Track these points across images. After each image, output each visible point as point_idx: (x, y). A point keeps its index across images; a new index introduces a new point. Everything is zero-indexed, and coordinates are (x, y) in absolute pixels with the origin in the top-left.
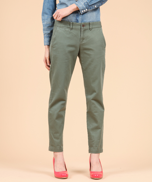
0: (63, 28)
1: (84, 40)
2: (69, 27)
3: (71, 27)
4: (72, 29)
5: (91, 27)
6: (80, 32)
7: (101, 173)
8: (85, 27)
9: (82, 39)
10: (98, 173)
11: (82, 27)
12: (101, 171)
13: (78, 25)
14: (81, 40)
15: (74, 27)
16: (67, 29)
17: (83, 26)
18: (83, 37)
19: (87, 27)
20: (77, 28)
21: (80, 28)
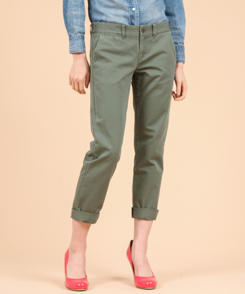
0: (111, 35)
1: (145, 55)
2: (120, 33)
3: (124, 33)
4: (125, 36)
5: (155, 32)
6: (138, 41)
8: (145, 33)
9: (141, 53)
11: (141, 33)
13: (135, 29)
14: (141, 55)
15: (128, 33)
16: (117, 38)
17: (143, 31)
18: (144, 50)
19: (149, 32)
20: (133, 35)
21: (138, 35)
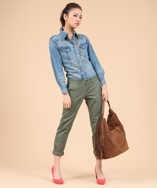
0: (74, 84)
2: (78, 83)
4: (80, 84)
5: (92, 81)
6: (85, 85)
7: (104, 180)
8: (88, 82)
9: (87, 90)
10: (103, 181)
12: (104, 179)
13: (84, 81)
15: (81, 83)
16: (77, 85)
17: (87, 81)
19: (90, 81)
20: (83, 83)
21: (85, 83)
